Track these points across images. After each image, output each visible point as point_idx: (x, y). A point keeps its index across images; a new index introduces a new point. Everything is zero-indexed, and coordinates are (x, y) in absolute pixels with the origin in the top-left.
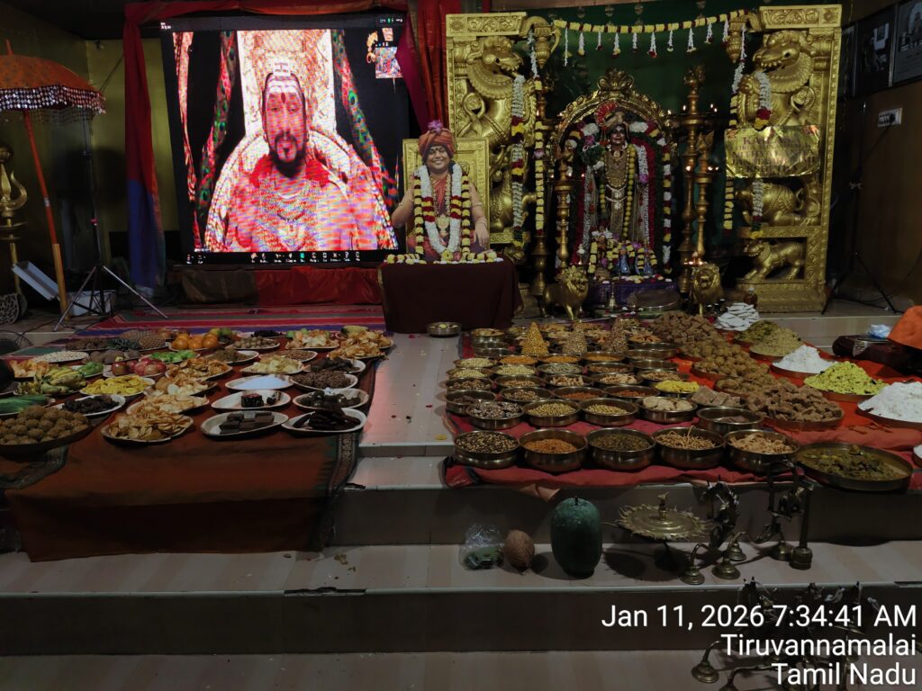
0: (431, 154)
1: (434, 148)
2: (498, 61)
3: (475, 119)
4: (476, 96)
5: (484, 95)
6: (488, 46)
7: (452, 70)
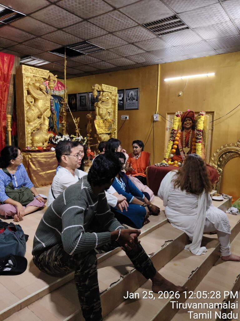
0: (185, 121)
1: (187, 119)
2: (40, 86)
3: (32, 105)
4: (31, 97)
5: (36, 97)
6: (37, 80)
7: (25, 86)
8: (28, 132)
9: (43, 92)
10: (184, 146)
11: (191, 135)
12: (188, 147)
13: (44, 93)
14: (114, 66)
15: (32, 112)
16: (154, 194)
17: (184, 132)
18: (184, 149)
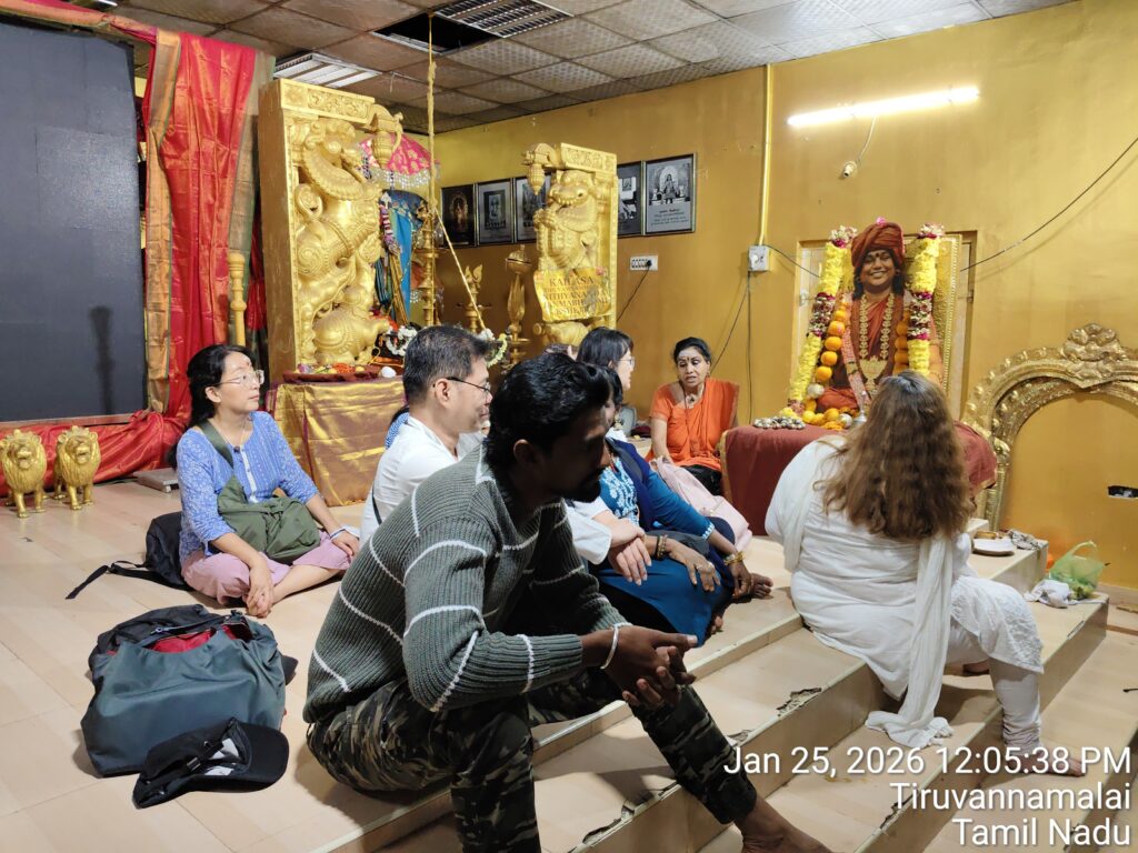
0: (868, 262)
1: (873, 254)
2: (342, 151)
3: (315, 221)
4: (312, 191)
5: (328, 190)
6: (333, 130)
7: (290, 154)
8: (303, 314)
9: (354, 175)
10: (864, 353)
11: (889, 312)
12: (880, 359)
13: (357, 178)
14: (603, 80)
15: (318, 244)
16: (749, 528)
17: (863, 301)
18: (863, 363)
